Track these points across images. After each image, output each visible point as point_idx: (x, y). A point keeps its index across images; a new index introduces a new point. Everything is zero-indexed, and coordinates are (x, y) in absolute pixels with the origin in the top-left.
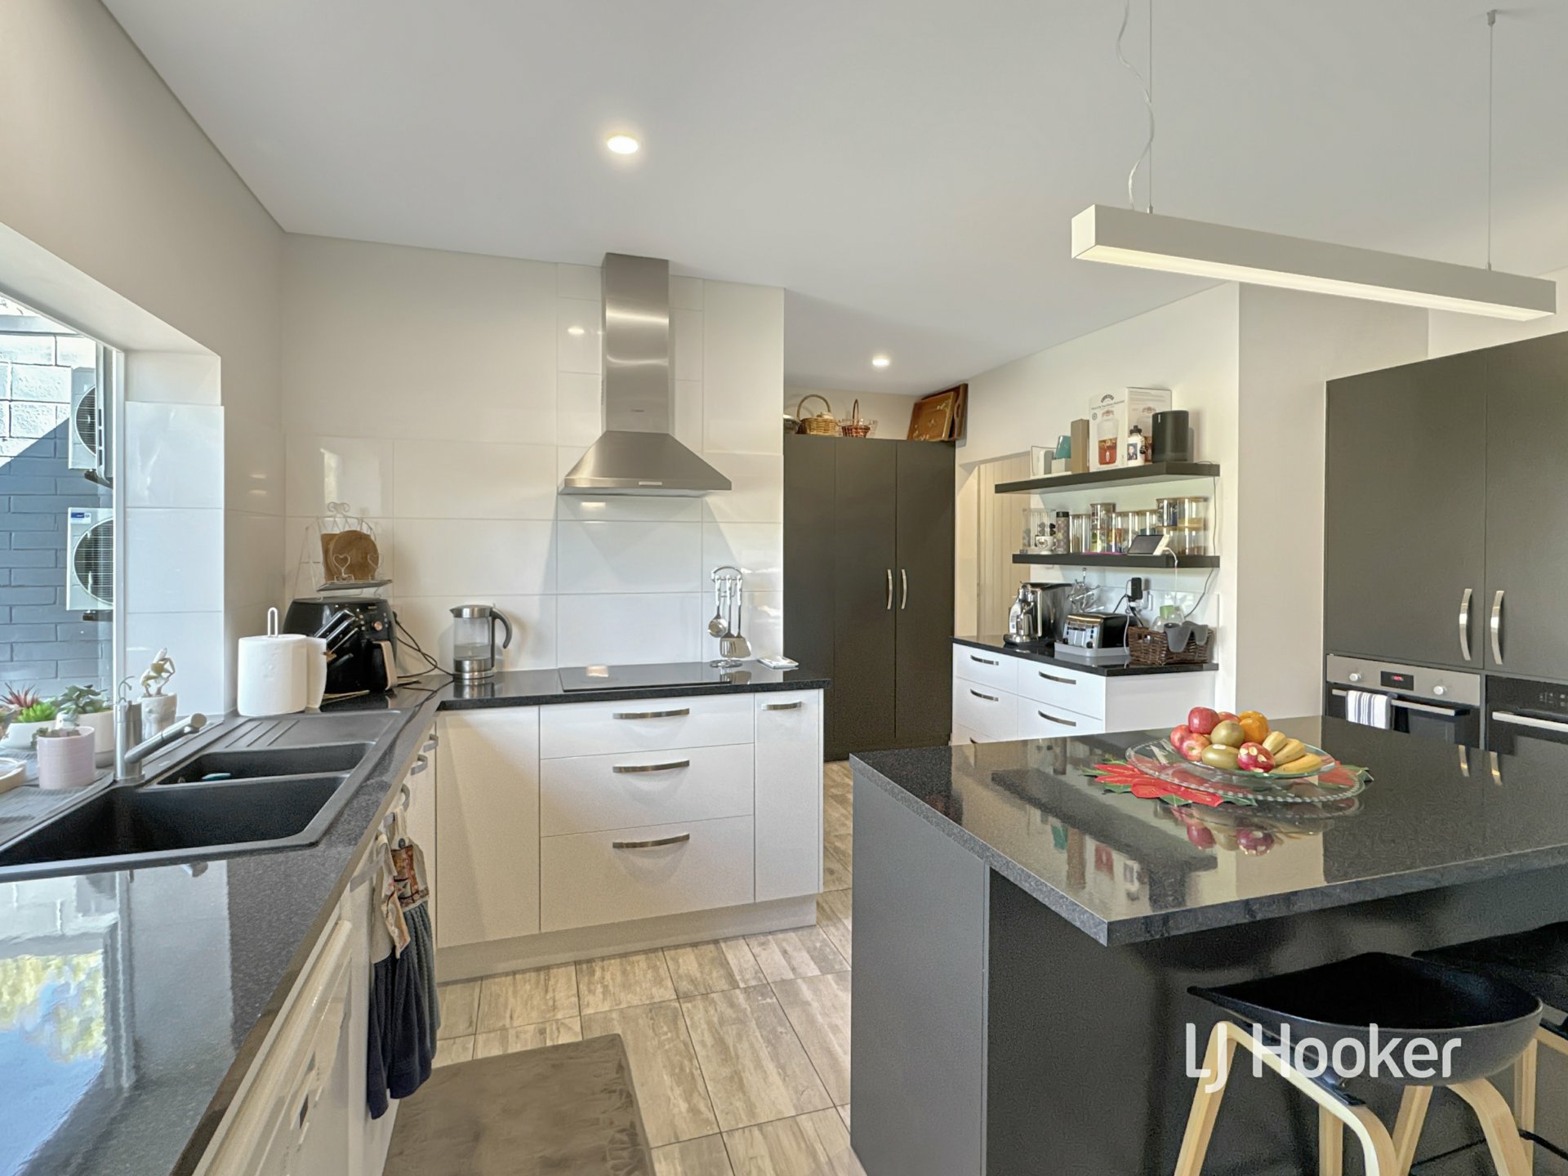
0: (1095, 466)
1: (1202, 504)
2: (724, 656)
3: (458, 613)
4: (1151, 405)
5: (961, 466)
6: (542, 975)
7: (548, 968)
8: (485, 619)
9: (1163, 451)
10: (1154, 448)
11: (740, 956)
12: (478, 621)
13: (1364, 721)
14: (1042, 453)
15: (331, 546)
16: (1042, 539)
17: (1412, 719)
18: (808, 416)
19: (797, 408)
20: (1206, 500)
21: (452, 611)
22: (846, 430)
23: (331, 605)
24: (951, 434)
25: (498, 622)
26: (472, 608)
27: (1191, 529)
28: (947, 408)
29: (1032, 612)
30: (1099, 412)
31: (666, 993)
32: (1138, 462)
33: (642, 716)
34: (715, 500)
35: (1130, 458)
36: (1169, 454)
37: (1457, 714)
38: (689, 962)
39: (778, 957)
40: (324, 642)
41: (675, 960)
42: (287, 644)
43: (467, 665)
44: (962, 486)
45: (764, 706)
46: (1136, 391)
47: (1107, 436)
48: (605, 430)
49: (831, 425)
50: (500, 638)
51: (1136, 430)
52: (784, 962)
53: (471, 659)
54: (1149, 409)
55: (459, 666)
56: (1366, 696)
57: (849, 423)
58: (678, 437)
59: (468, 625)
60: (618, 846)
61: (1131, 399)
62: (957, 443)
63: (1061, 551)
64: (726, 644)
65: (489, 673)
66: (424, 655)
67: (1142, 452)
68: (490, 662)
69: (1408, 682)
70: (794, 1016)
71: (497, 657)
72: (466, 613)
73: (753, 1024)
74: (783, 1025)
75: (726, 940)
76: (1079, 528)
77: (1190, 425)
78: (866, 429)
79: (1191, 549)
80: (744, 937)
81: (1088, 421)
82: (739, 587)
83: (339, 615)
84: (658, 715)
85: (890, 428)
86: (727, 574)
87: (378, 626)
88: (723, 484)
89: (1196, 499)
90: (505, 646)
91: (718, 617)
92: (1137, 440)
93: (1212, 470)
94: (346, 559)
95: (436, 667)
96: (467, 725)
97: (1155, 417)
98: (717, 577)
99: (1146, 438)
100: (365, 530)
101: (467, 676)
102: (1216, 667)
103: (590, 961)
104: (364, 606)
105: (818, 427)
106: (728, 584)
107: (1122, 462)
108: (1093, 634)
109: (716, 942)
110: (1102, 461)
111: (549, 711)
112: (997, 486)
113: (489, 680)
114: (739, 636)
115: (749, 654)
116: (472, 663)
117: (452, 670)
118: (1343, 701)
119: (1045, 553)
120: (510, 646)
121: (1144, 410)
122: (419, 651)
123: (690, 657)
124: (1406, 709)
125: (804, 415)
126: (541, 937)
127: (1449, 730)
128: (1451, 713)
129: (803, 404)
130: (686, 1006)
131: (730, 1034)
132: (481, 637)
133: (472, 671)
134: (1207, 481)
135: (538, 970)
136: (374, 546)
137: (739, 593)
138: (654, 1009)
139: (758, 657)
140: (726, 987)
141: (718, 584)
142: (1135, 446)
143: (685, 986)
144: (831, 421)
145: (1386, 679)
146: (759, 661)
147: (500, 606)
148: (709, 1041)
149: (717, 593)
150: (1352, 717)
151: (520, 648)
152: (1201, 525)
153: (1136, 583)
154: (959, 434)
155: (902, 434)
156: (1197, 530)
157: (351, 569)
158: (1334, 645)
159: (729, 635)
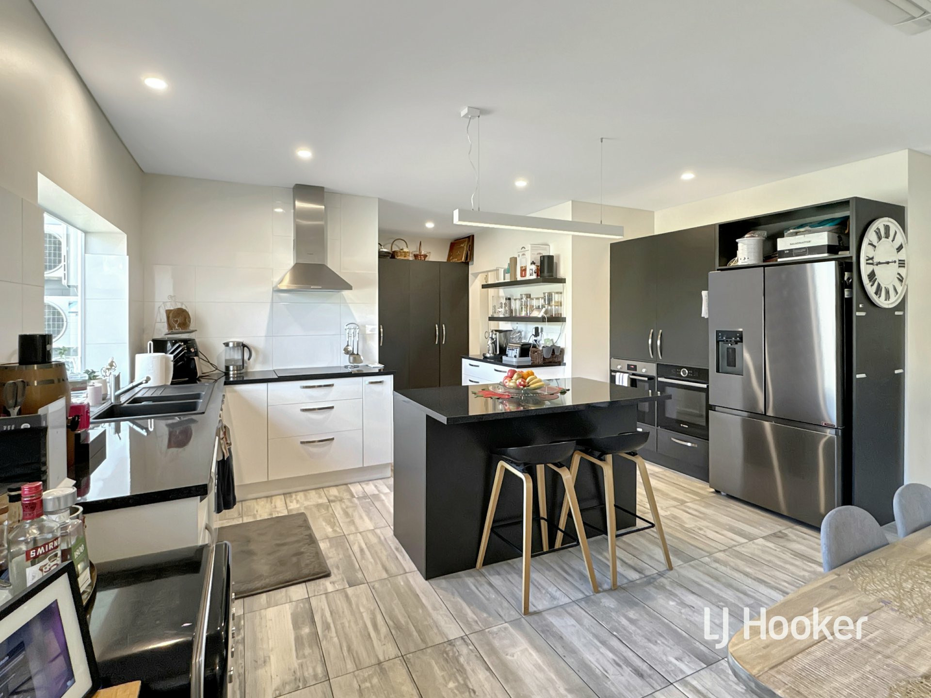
0: (519, 278)
1: (560, 295)
2: (350, 363)
3: (227, 345)
4: (541, 252)
5: (472, 274)
6: (269, 499)
7: (272, 496)
8: (239, 348)
9: (543, 272)
10: (540, 271)
11: (356, 489)
12: (236, 348)
13: (621, 384)
14: (503, 270)
15: (171, 315)
16: (500, 310)
17: (638, 384)
18: (397, 249)
19: (390, 245)
20: (561, 293)
21: (224, 344)
22: (416, 256)
23: (171, 341)
24: (466, 258)
25: (245, 348)
26: (234, 342)
27: (555, 306)
28: (465, 246)
29: (494, 343)
30: (521, 254)
31: (325, 500)
32: (534, 277)
33: (313, 387)
34: (346, 293)
35: (531, 275)
36: (546, 273)
37: (648, 379)
38: (334, 492)
39: (373, 487)
40: (172, 356)
41: (329, 491)
42: (158, 357)
43: (231, 368)
44: (472, 284)
45: (367, 382)
46: (534, 246)
47: (523, 265)
48: (295, 262)
49: (408, 254)
50: (246, 357)
51: (533, 263)
52: (375, 489)
53: (233, 365)
54: (540, 253)
55: (227, 368)
56: (622, 374)
57: (418, 253)
58: (329, 266)
59: (232, 350)
60: (302, 443)
61: (532, 249)
62: (470, 263)
63: (507, 315)
64: (351, 358)
65: (242, 371)
66: (211, 364)
67: (535, 273)
68: (242, 367)
69: (635, 368)
70: (377, 504)
71: (245, 365)
72: (231, 345)
73: (360, 507)
74: (371, 506)
75: (350, 483)
76: (516, 305)
77: (555, 261)
78: (425, 256)
79: (555, 314)
80: (359, 482)
81: (516, 258)
82: (357, 332)
83: (177, 345)
84: (320, 386)
85: (437, 255)
86: (352, 326)
87: (192, 350)
88: (349, 287)
89: (557, 293)
90: (249, 359)
91: (348, 345)
92: (534, 267)
93: (562, 281)
94: (177, 321)
95: (217, 369)
96: (235, 391)
97: (541, 257)
98: (347, 327)
99: (537, 266)
100: (184, 307)
101: (231, 373)
102: (565, 364)
103: (290, 493)
104: (185, 341)
105: (401, 255)
106: (352, 331)
107: (528, 277)
108: (517, 352)
109: (346, 484)
110: (522, 276)
111: (271, 385)
112: (482, 285)
113: (242, 375)
114: (358, 354)
115: (362, 362)
116: (234, 367)
117: (224, 370)
118: (614, 377)
119: (502, 316)
120: (251, 360)
121: (538, 254)
122: (209, 362)
123: (335, 364)
124: (635, 379)
125: (395, 249)
126: (268, 482)
127: (647, 385)
128: (646, 379)
129: (395, 243)
130: (332, 504)
131: (350, 511)
132: (237, 355)
133: (234, 370)
134: (561, 285)
135: (267, 497)
136: (189, 315)
137: (357, 335)
138: (319, 506)
139: (367, 364)
140: (349, 497)
141: (348, 330)
142: (532, 270)
143: (331, 498)
144: (408, 252)
145: (629, 367)
146: (367, 366)
147: (246, 341)
148: (341, 513)
149: (347, 335)
150: (617, 383)
151: (255, 361)
152: (560, 304)
153: (537, 329)
154: (470, 260)
155: (444, 259)
156: (558, 306)
157: (179, 325)
158: (614, 355)
159: (353, 354)
